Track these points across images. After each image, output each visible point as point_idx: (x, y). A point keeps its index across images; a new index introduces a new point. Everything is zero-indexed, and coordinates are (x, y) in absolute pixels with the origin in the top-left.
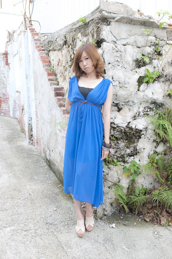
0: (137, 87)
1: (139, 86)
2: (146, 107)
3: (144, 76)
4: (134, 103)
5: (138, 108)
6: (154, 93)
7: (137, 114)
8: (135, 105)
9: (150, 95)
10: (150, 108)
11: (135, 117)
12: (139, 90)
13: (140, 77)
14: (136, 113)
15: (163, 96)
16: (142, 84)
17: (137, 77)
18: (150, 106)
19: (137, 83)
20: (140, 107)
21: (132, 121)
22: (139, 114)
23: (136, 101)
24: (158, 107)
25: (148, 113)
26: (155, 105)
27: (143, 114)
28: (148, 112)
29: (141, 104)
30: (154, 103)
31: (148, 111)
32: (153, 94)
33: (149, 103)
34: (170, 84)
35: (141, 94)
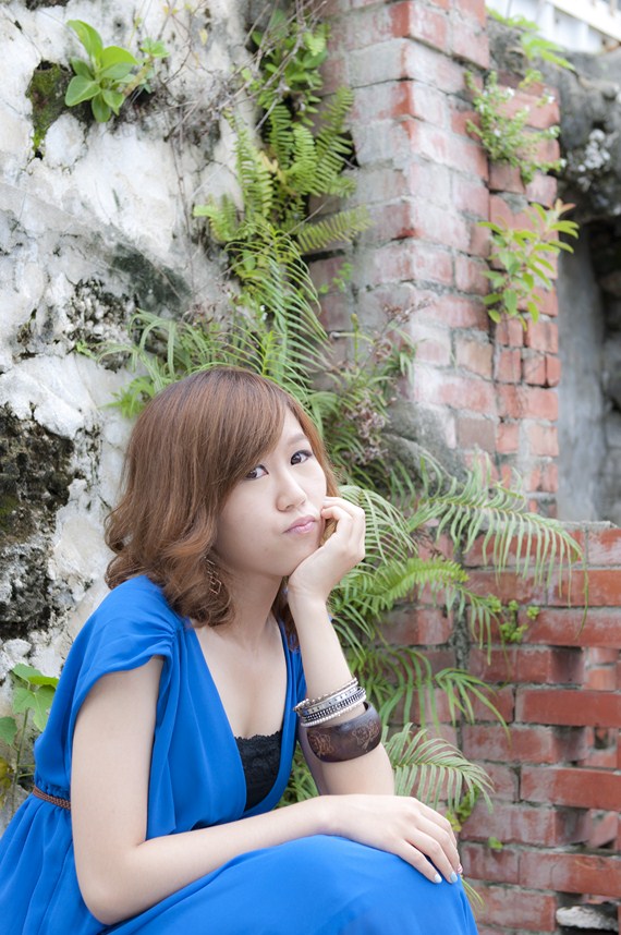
0: (29, 126)
1: (40, 130)
2: (88, 285)
3: (66, 64)
4: (22, 238)
5: (42, 278)
6: (121, 200)
7: (41, 319)
8: (22, 252)
9: (105, 211)
10: (107, 299)
11: (25, 335)
12: (39, 155)
13: (45, 65)
14: (33, 315)
15: (174, 237)
16: (55, 119)
17: (21, 60)
18: (105, 280)
19: (27, 106)
20: (53, 271)
21: (10, 362)
22: (48, 325)
23: (30, 224)
24: (150, 298)
25: (99, 329)
26: (134, 280)
27: (70, 328)
28: (96, 322)
29: (57, 253)
30: (132, 262)
31: (99, 315)
32: (117, 201)
33: (106, 258)
34: (201, 160)
35: (56, 186)
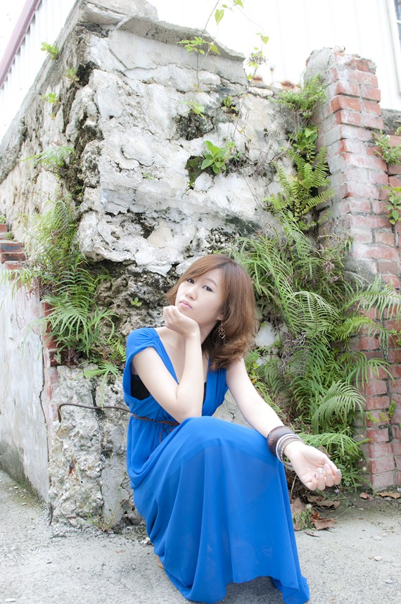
0: (188, 179)
1: (192, 179)
2: (216, 230)
3: (202, 156)
4: (184, 217)
5: (194, 229)
6: (230, 199)
7: (195, 243)
8: (184, 222)
9: (222, 203)
10: (226, 234)
11: (188, 250)
12: (192, 188)
13: (192, 158)
14: (191, 242)
15: (256, 210)
16: (199, 175)
17: (184, 156)
18: (224, 227)
19: (187, 172)
20: (199, 226)
21: (182, 260)
22: (198, 245)
23: (186, 211)
24: (245, 232)
25: (223, 245)
26: (237, 226)
27: (209, 245)
28: (222, 243)
29: (200, 220)
30: (234, 220)
31: (223, 240)
32: (228, 200)
33: (222, 220)
34: (268, 182)
35: (198, 197)
